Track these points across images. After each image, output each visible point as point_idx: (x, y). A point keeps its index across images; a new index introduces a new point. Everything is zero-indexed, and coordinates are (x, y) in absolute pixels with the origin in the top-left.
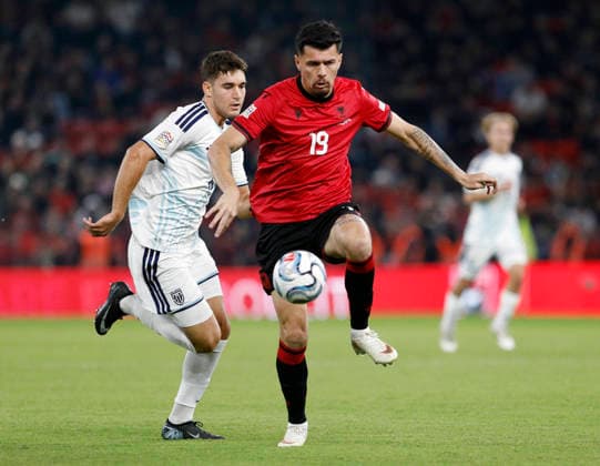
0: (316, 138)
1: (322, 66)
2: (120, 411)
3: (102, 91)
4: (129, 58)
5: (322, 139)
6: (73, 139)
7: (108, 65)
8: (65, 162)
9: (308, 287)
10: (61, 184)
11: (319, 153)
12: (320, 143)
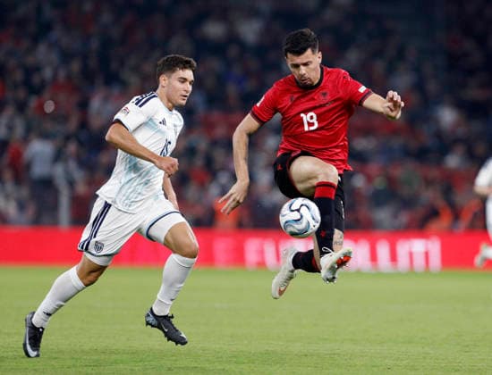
0: (306, 118)
1: (302, 67)
2: (246, 342)
3: (232, 90)
4: (253, 64)
5: (312, 118)
6: (209, 127)
7: (237, 70)
8: (203, 145)
9: (296, 221)
10: (199, 162)
11: (312, 128)
12: (311, 121)
